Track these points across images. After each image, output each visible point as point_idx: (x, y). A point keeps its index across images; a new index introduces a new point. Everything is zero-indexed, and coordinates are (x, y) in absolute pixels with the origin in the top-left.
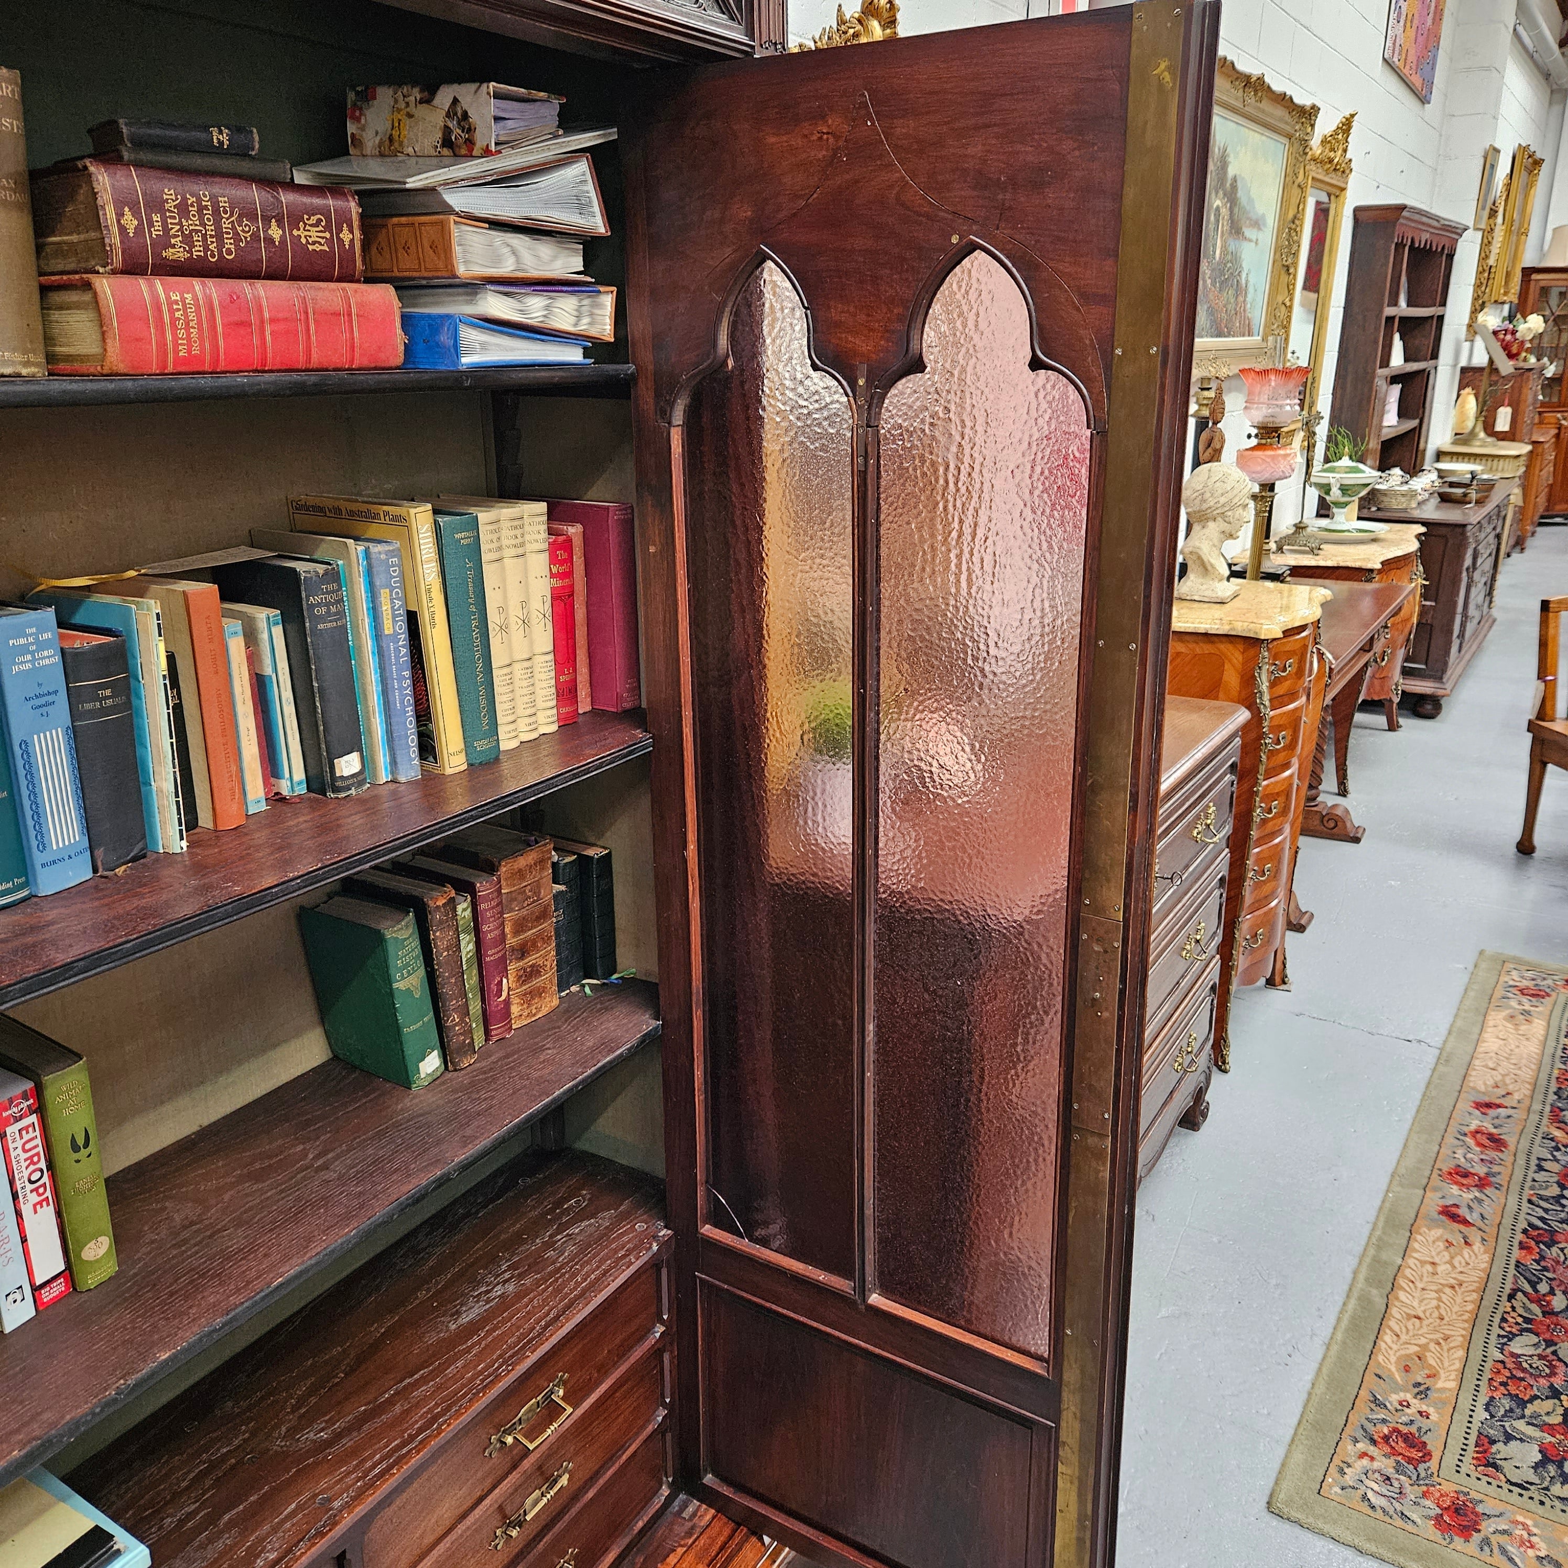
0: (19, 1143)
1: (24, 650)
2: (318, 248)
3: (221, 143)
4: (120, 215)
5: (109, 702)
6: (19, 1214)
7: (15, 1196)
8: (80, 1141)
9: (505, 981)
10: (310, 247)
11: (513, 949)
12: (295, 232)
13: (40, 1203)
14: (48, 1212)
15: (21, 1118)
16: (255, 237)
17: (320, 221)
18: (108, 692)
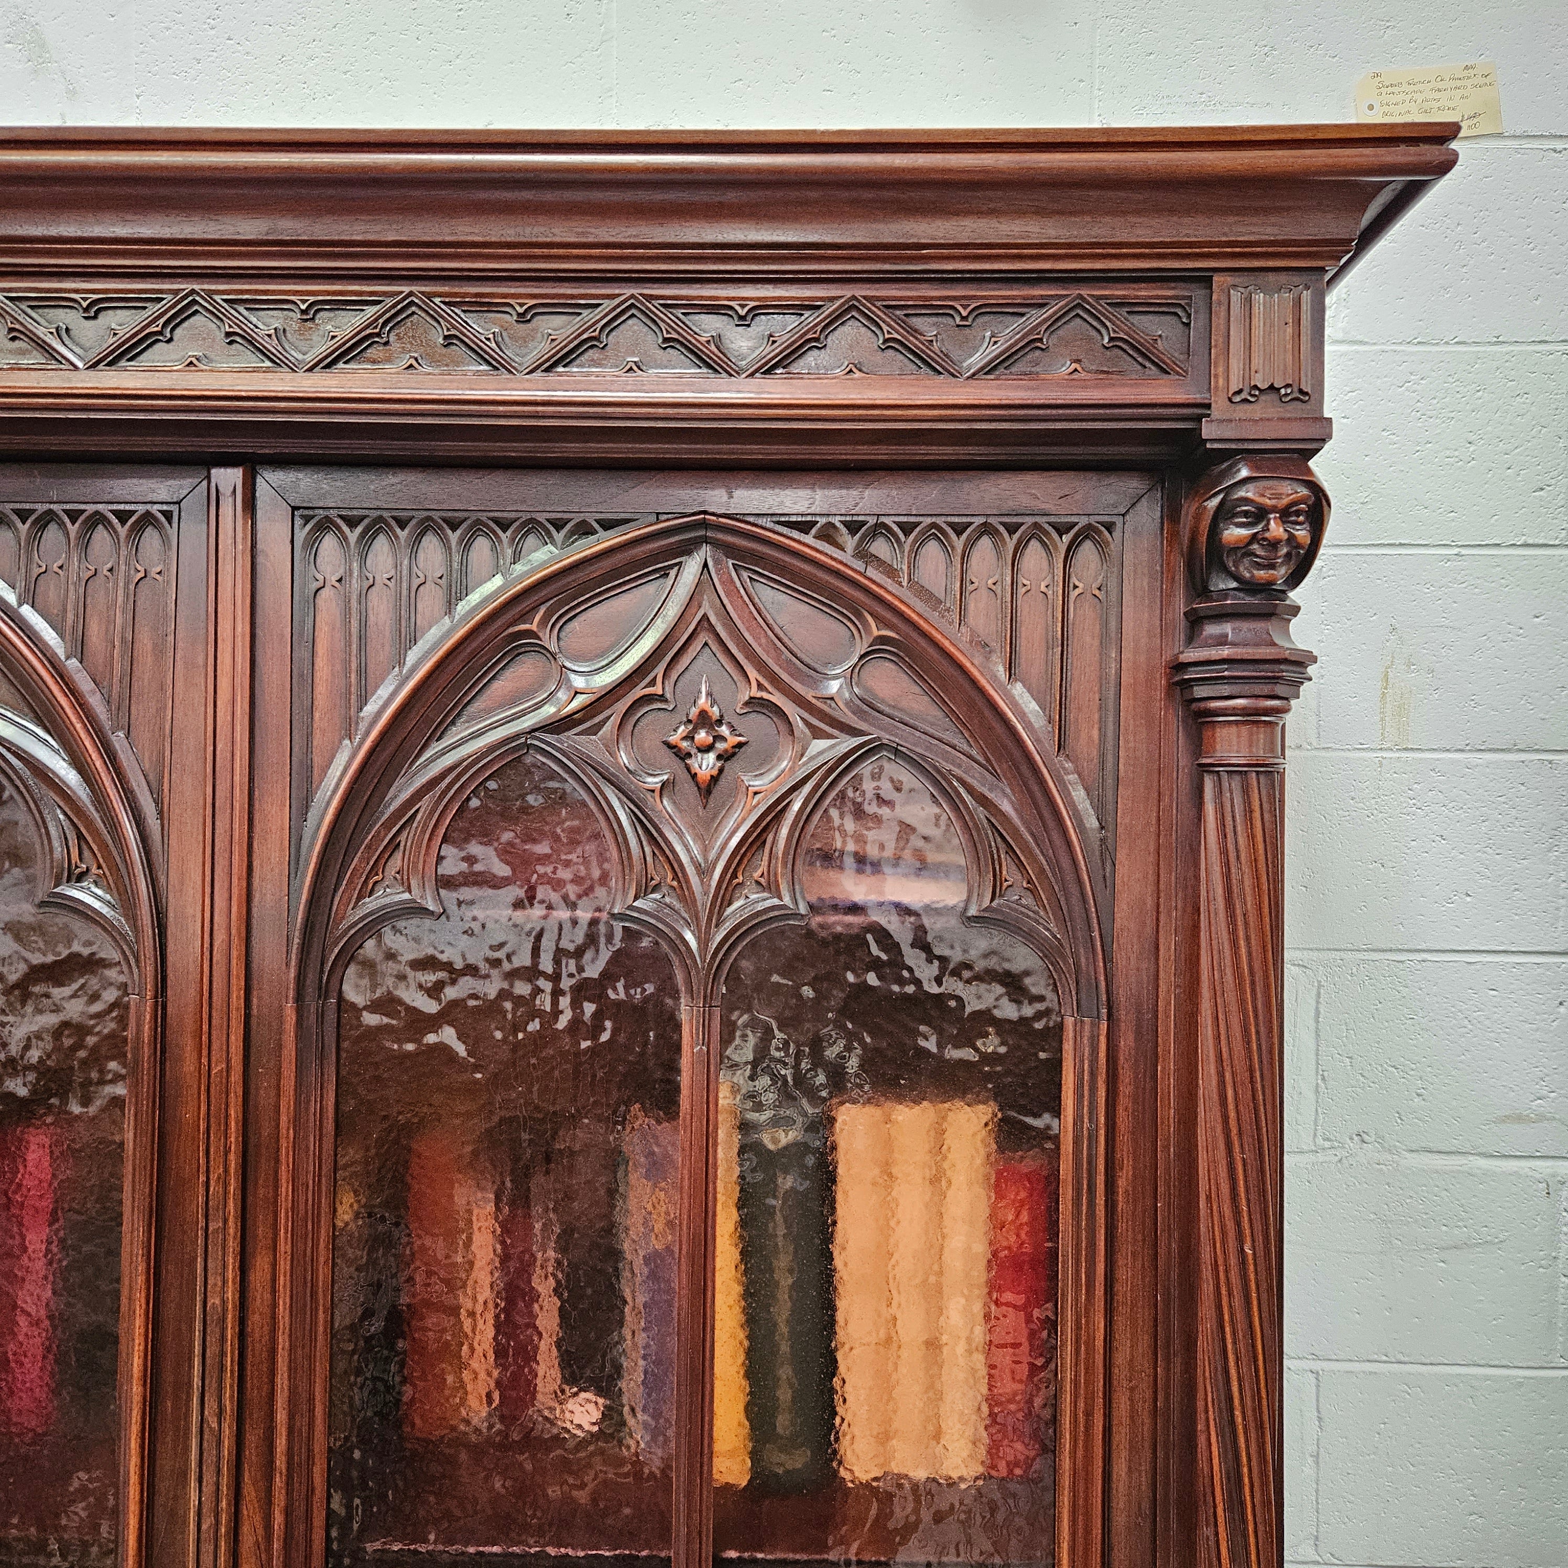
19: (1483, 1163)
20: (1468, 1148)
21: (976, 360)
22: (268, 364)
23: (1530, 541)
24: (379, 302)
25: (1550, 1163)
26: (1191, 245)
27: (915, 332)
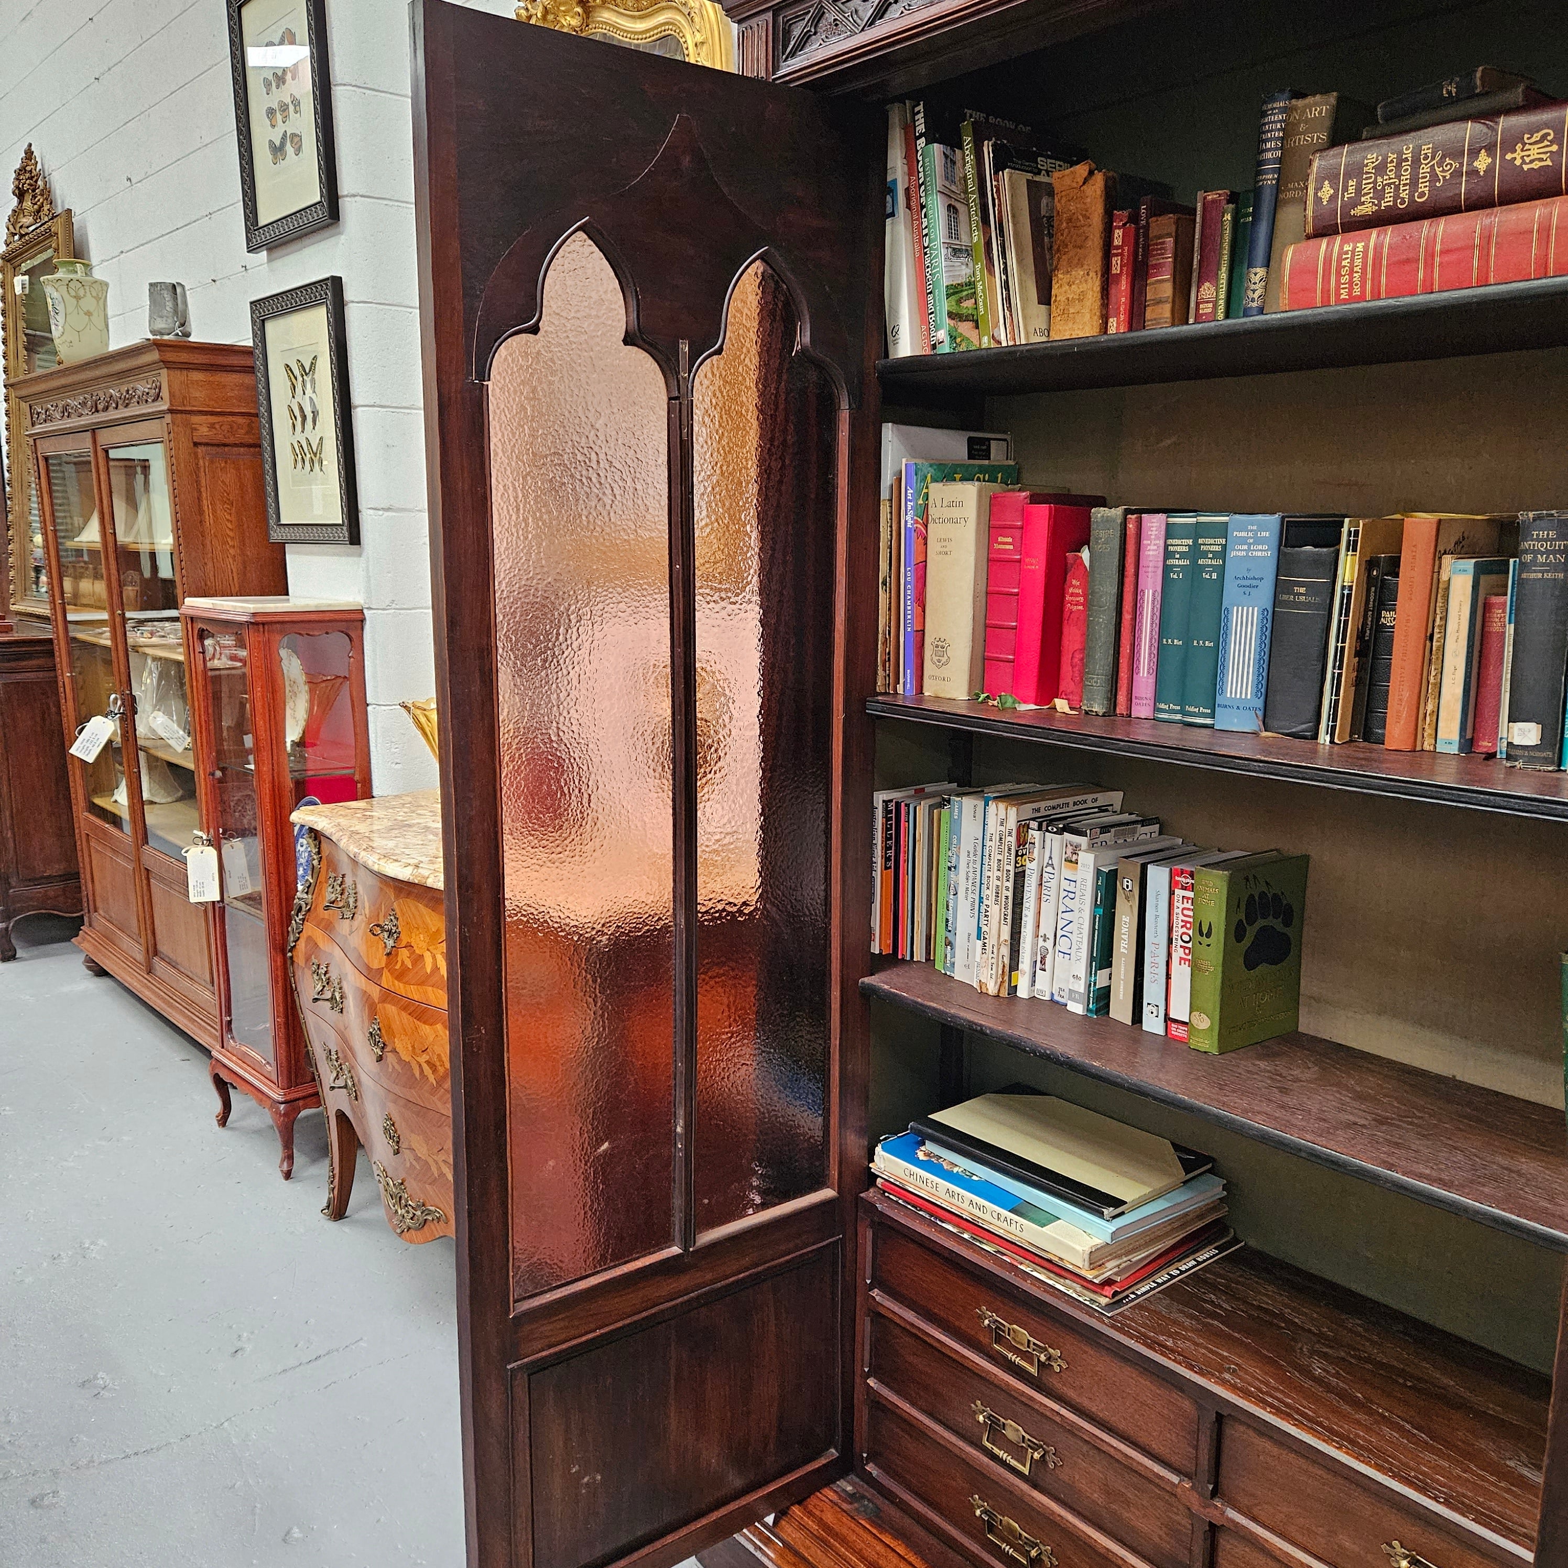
0: (1181, 906)
1: (1243, 541)
2: (1536, 165)
3: (1449, 93)
4: (1319, 188)
5: (1302, 598)
6: (1169, 955)
7: (1170, 941)
8: (1205, 931)
10: (1526, 167)
12: (1509, 156)
13: (1185, 960)
14: (1186, 970)
15: (1185, 889)
16: (1457, 173)
17: (1544, 137)
18: (1302, 590)
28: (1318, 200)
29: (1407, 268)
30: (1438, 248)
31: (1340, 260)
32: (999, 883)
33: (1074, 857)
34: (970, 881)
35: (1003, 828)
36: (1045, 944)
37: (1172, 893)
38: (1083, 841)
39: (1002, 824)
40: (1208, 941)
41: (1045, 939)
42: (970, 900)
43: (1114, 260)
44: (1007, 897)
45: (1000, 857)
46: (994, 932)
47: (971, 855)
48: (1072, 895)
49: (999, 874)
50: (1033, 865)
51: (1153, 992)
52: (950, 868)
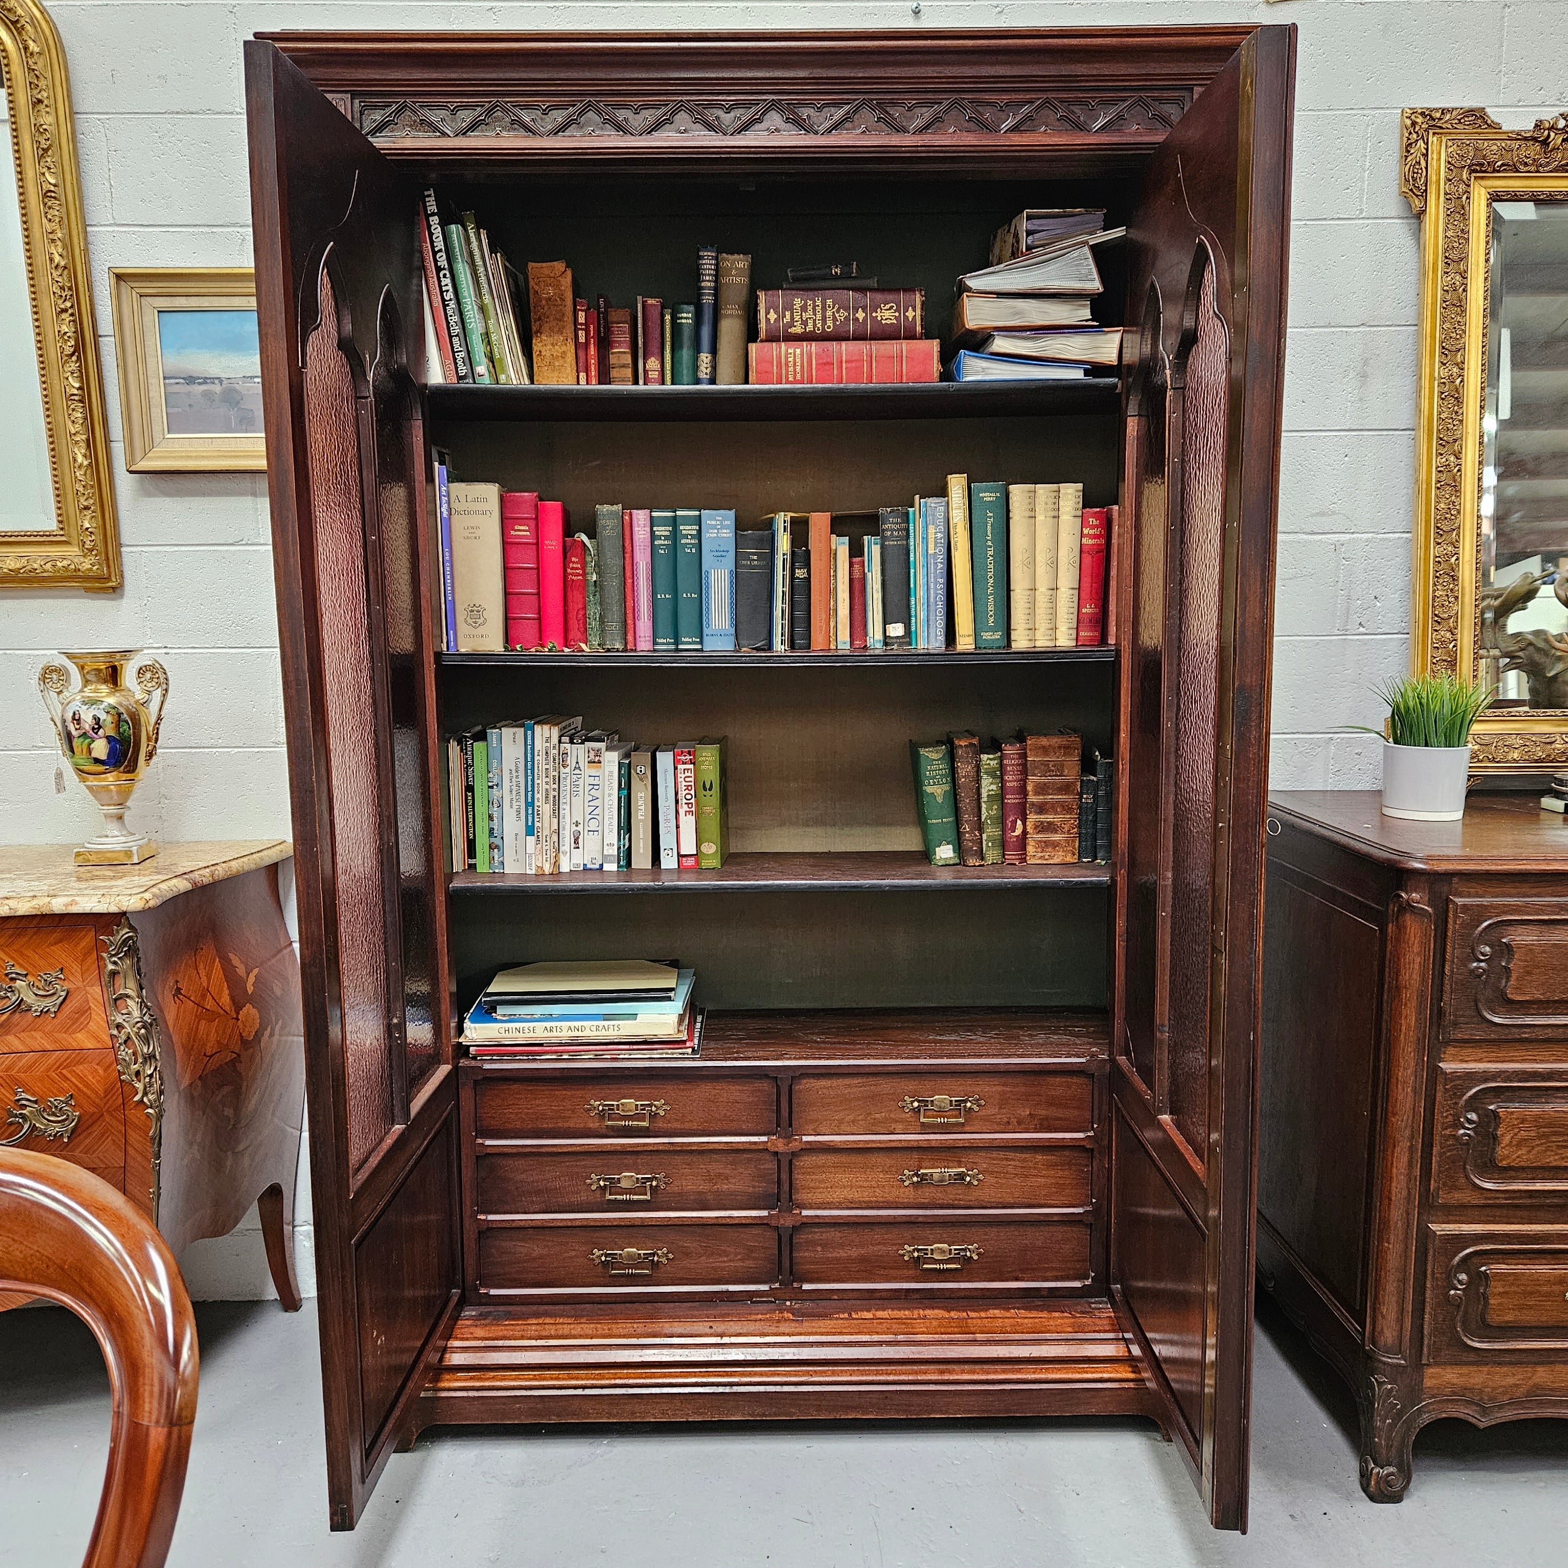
0: (683, 776)
1: (714, 527)
2: (889, 322)
3: (836, 273)
4: (767, 313)
5: (756, 563)
6: (677, 812)
7: (677, 802)
8: (708, 787)
9: (1019, 822)
10: (883, 322)
11: (1033, 804)
12: (874, 314)
13: (691, 812)
14: (691, 819)
15: (686, 763)
16: (847, 319)
17: (891, 307)
18: (755, 557)
19: (1305, 537)
20: (1298, 530)
21: (1098, 125)
22: (803, 132)
23: (1341, 216)
24: (849, 104)
25: (1337, 535)
26: (1186, 74)
27: (1073, 112)
28: (768, 320)
29: (827, 367)
30: (844, 359)
31: (787, 358)
32: (548, 787)
33: (597, 759)
34: (514, 793)
35: (548, 744)
36: (577, 828)
37: (676, 768)
38: (602, 745)
39: (547, 742)
40: (711, 793)
41: (577, 824)
42: (515, 807)
43: (580, 332)
44: (554, 797)
45: (547, 767)
46: (546, 824)
47: (514, 771)
48: (596, 787)
49: (548, 780)
50: (567, 770)
51: (667, 840)
52: (489, 787)
